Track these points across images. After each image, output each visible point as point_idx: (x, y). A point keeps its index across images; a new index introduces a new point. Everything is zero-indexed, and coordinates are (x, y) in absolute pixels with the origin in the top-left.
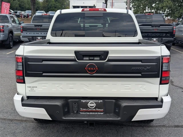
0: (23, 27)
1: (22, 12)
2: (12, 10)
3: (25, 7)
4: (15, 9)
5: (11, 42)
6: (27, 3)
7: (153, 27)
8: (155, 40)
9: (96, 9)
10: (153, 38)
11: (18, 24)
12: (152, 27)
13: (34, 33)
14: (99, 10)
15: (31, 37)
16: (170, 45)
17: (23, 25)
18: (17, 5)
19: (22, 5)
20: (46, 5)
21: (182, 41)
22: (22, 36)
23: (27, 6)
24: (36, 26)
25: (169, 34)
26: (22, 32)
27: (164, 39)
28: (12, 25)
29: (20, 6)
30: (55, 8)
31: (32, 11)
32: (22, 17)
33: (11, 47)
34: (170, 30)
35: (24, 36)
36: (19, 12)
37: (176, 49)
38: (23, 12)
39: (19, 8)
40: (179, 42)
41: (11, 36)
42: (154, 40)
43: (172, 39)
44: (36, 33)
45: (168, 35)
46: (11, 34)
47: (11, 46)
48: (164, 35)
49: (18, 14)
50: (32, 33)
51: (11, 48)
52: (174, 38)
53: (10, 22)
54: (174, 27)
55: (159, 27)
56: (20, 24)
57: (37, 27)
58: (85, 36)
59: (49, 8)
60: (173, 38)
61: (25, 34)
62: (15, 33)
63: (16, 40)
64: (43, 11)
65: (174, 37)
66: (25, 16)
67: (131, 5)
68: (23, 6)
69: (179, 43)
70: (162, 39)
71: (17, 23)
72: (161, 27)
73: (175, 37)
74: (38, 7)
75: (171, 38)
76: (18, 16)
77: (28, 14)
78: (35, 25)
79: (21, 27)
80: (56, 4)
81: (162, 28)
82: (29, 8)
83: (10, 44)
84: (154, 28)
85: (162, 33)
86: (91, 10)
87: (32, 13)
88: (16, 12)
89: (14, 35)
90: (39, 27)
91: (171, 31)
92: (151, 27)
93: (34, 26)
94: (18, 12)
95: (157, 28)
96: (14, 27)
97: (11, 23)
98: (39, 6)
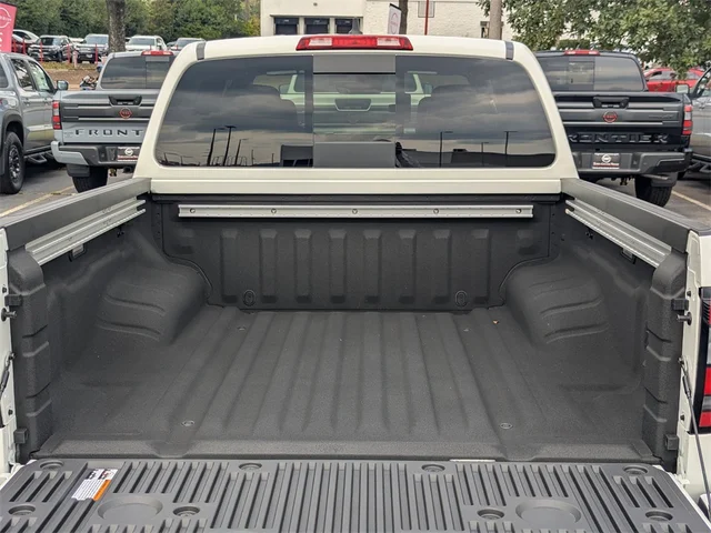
0: (61, 106)
1: (72, 39)
2: (34, 31)
3: (85, 19)
4: (46, 29)
5: (16, 167)
6: (93, 6)
7: (601, 107)
8: (609, 159)
9: (365, 38)
10: (598, 150)
11: (45, 94)
12: (595, 107)
13: (108, 129)
14: (380, 43)
15: (94, 147)
16: (670, 182)
17: (60, 97)
18: (54, 14)
19: (74, 11)
20: (166, 10)
21: (709, 161)
22: (60, 144)
23: (94, 17)
24: (115, 100)
25: (665, 134)
26: (58, 126)
27: (644, 154)
28: (17, 95)
29: (65, 15)
30: (204, 23)
31: (110, 38)
32: (71, 61)
33: (12, 187)
34: (670, 119)
35: (66, 144)
36: (58, 38)
37: (692, 197)
38: (75, 42)
39: (61, 24)
40: (702, 166)
41: (16, 143)
42: (604, 159)
43: (676, 156)
44: (115, 130)
45: (662, 139)
46: (13, 136)
47: (16, 185)
48: (646, 139)
49: (55, 47)
50: (100, 129)
51: (14, 191)
52: (686, 150)
53: (11, 85)
54: (687, 107)
55: (625, 106)
56: (52, 91)
57: (120, 106)
58: (314, 163)
59: (179, 26)
60: (681, 150)
61: (68, 133)
62: (31, 128)
63: (38, 158)
64: (155, 37)
65: (687, 147)
66: (84, 54)
67: (506, 13)
68: (77, 14)
69: (701, 170)
70: (636, 158)
71: (41, 87)
72: (631, 105)
73: (689, 150)
74: (136, 20)
75: (673, 151)
76: (57, 55)
77: (95, 49)
78: (110, 97)
79: (54, 106)
80: (208, 9)
81: (635, 109)
82: (102, 23)
83: (8, 173)
84: (605, 111)
85: (637, 134)
86: (341, 44)
87: (110, 45)
88: (49, 42)
89: (28, 136)
90: (130, 106)
91: (676, 123)
92: (591, 105)
93: (107, 101)
94: (55, 41)
95: (617, 110)
96: (26, 103)
97: (14, 90)
98: (138, 16)
